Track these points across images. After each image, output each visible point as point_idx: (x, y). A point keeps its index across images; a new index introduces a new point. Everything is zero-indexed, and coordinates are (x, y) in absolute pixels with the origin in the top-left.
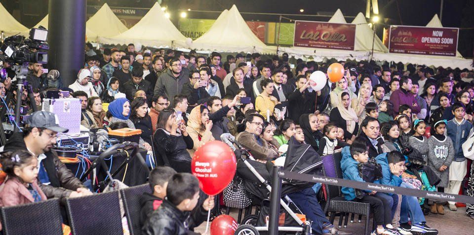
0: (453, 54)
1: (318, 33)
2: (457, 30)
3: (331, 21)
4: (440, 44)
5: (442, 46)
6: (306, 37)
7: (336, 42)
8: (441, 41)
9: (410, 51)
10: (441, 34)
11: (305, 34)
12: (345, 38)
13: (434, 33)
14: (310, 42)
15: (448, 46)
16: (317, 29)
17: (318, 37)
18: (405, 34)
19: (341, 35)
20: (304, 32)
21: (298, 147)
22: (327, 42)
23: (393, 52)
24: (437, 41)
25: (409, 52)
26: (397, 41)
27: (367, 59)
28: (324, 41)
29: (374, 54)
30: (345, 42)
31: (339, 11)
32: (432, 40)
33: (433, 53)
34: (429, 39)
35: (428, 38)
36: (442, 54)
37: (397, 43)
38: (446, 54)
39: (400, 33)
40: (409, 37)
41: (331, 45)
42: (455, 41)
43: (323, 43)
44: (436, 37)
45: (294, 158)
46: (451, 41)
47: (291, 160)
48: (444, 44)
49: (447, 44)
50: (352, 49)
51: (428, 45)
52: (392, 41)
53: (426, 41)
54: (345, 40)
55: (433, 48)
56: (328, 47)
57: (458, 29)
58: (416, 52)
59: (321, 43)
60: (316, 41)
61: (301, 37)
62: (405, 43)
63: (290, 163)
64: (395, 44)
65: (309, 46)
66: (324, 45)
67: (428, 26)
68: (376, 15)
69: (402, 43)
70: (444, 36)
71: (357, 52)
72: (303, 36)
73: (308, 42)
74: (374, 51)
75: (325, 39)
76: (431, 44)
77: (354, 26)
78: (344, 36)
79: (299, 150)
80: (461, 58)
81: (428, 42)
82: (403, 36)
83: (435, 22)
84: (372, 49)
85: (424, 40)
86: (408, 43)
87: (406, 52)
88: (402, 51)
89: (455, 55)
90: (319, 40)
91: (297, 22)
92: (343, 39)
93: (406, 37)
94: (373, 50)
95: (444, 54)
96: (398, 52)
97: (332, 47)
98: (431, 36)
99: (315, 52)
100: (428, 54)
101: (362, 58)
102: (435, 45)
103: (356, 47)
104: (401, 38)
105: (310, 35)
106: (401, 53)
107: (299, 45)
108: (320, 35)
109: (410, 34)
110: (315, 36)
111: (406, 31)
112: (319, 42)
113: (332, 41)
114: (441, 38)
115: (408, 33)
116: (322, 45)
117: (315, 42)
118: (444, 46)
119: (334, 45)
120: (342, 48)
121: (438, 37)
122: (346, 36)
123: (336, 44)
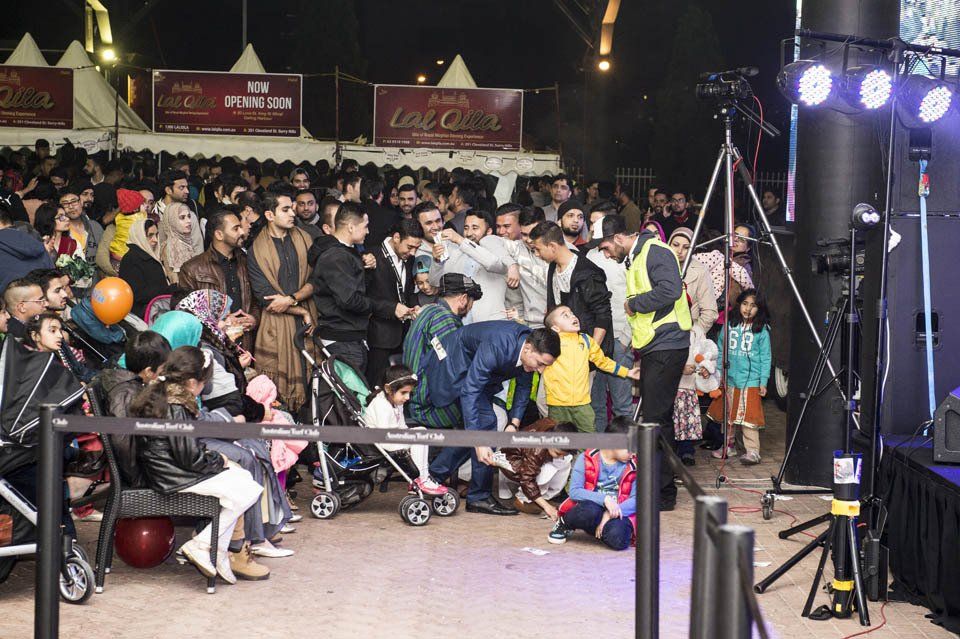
0: (293, 132)
2: (299, 78)
3: (13, 61)
4: (265, 109)
5: (269, 114)
7: (30, 110)
8: (266, 103)
9: (201, 127)
10: (265, 88)
12: (50, 102)
13: (251, 86)
15: (281, 114)
18: (187, 88)
19: (40, 94)
21: (28, 360)
22: (7, 110)
23: (164, 130)
24: (257, 103)
25: (198, 129)
26: (171, 104)
27: (104, 149)
29: (120, 136)
30: (52, 108)
31: (27, 37)
32: (247, 102)
33: (250, 130)
34: (241, 99)
35: (239, 97)
36: (270, 131)
37: (169, 109)
38: (280, 131)
39: (176, 87)
40: (196, 95)
41: (19, 118)
42: (295, 104)
44: (255, 95)
45: (22, 387)
46: (288, 103)
47: (15, 391)
48: (273, 110)
49: (279, 110)
50: (69, 126)
51: (239, 113)
52: (159, 105)
53: (235, 104)
54: (51, 105)
55: (251, 118)
56: (11, 123)
57: (301, 75)
58: (214, 130)
62: (188, 109)
63: (15, 398)
64: (167, 112)
67: (232, 71)
68: (107, 45)
69: (183, 108)
70: (273, 92)
71: (80, 133)
74: (120, 129)
76: (245, 109)
77: (68, 73)
78: (47, 98)
79: (30, 366)
80: (311, 140)
81: (238, 106)
82: (184, 94)
83: (249, 63)
84: (114, 124)
85: (230, 101)
86: (195, 110)
87: (192, 131)
88: (183, 127)
89: (298, 134)
92: (46, 103)
93: (189, 96)
94: (117, 126)
95: (275, 131)
96: (174, 131)
97: (19, 122)
98: (244, 92)
100: (239, 132)
101: (93, 144)
102: (254, 113)
103: (76, 122)
104: (179, 98)
106: (182, 131)
109: (198, 88)
111: (189, 84)
113: (20, 109)
114: (265, 96)
115: (193, 86)
118: (275, 114)
119: (24, 118)
120: (44, 123)
121: (260, 94)
122: (51, 95)
123: (28, 114)
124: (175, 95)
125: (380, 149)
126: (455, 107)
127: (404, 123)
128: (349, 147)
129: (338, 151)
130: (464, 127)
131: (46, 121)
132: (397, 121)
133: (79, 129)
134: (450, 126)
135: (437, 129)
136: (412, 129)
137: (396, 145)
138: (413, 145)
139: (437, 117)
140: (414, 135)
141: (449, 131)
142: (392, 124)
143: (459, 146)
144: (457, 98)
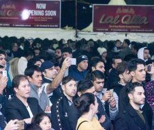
0: (57, 26)
2: (59, 2)
4: (44, 16)
5: (46, 18)
8: (45, 13)
9: (15, 24)
10: (44, 6)
13: (38, 6)
24: (41, 13)
25: (13, 25)
33: (37, 26)
36: (46, 26)
38: (51, 26)
40: (13, 10)
42: (58, 13)
44: (40, 10)
46: (54, 13)
48: (47, 16)
49: (50, 16)
55: (38, 20)
57: (60, 0)
62: (9, 16)
69: (7, 16)
70: (48, 8)
76: (35, 16)
82: (8, 10)
87: (11, 26)
89: (59, 27)
95: (48, 26)
98: (35, 8)
102: (39, 18)
104: (5, 11)
106: (6, 26)
114: (44, 10)
118: (48, 18)
121: (42, 9)
124: (3, 10)
125: (96, 33)
126: (128, 14)
127: (106, 22)
128: (81, 33)
129: (76, 34)
130: (131, 22)
132: (103, 20)
134: (126, 22)
135: (120, 24)
136: (109, 24)
137: (102, 31)
138: (110, 31)
139: (120, 19)
140: (110, 26)
141: (125, 25)
142: (101, 22)
143: (129, 31)
144: (129, 9)
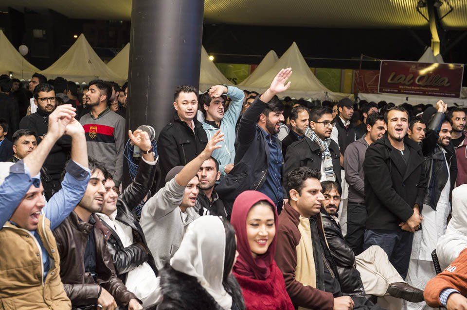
1: (412, 76)
3: (422, 60)
6: (395, 81)
7: (436, 87)
11: (394, 76)
12: (448, 83)
14: (401, 87)
16: (410, 71)
17: (412, 81)
19: (443, 78)
20: (393, 74)
22: (423, 87)
28: (419, 86)
30: (448, 87)
41: (429, 91)
43: (418, 88)
50: (457, 96)
54: (449, 84)
56: (424, 94)
59: (416, 88)
60: (409, 86)
61: (389, 81)
65: (399, 92)
66: (420, 90)
71: (464, 100)
72: (392, 80)
73: (398, 88)
75: (421, 83)
78: (447, 80)
90: (413, 84)
91: (383, 62)
92: (446, 83)
97: (430, 93)
99: (407, 100)
103: (461, 95)
105: (400, 78)
107: (386, 90)
108: (414, 78)
110: (408, 79)
112: (413, 88)
113: (431, 86)
116: (416, 90)
117: (407, 87)
119: (432, 91)
120: (443, 94)
122: (449, 79)
123: (435, 89)
131: (445, 93)
133: (463, 98)
